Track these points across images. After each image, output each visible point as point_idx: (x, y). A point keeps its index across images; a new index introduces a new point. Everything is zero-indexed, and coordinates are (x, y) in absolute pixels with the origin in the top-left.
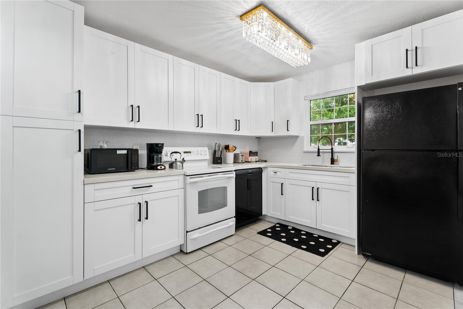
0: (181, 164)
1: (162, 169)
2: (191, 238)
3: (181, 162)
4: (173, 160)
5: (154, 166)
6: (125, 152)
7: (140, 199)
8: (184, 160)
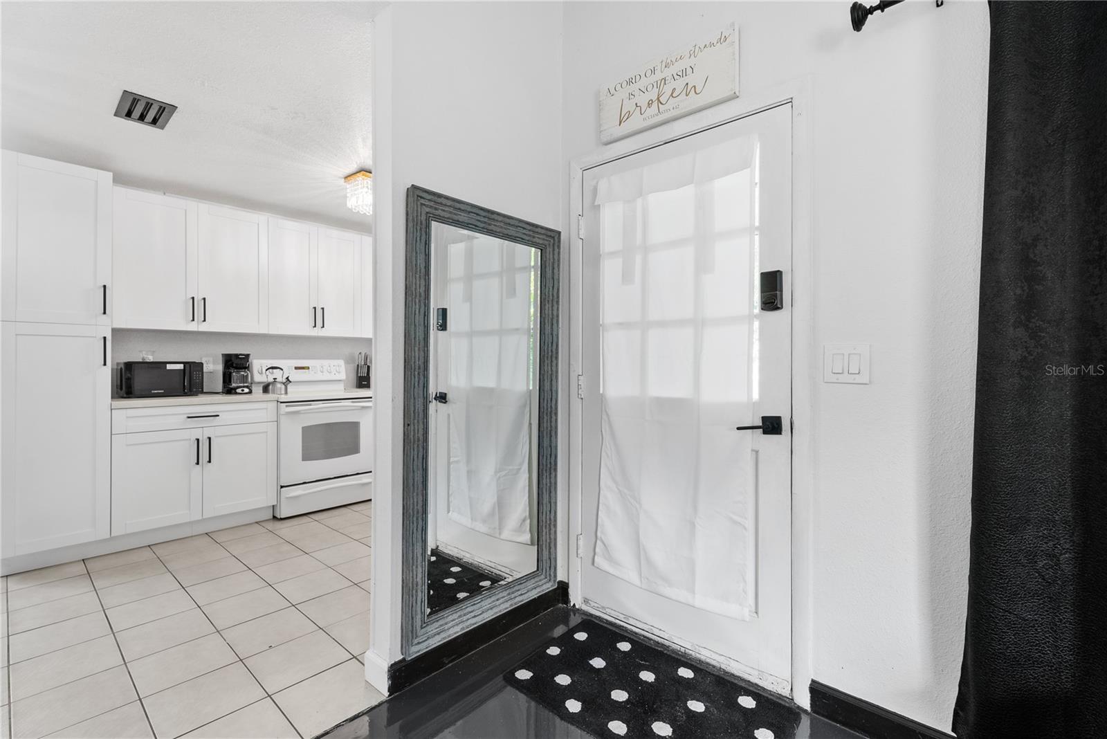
0: (283, 386)
1: (246, 393)
2: (287, 496)
3: (284, 384)
4: (271, 380)
5: (232, 389)
6: (181, 367)
7: (198, 434)
8: (289, 380)
